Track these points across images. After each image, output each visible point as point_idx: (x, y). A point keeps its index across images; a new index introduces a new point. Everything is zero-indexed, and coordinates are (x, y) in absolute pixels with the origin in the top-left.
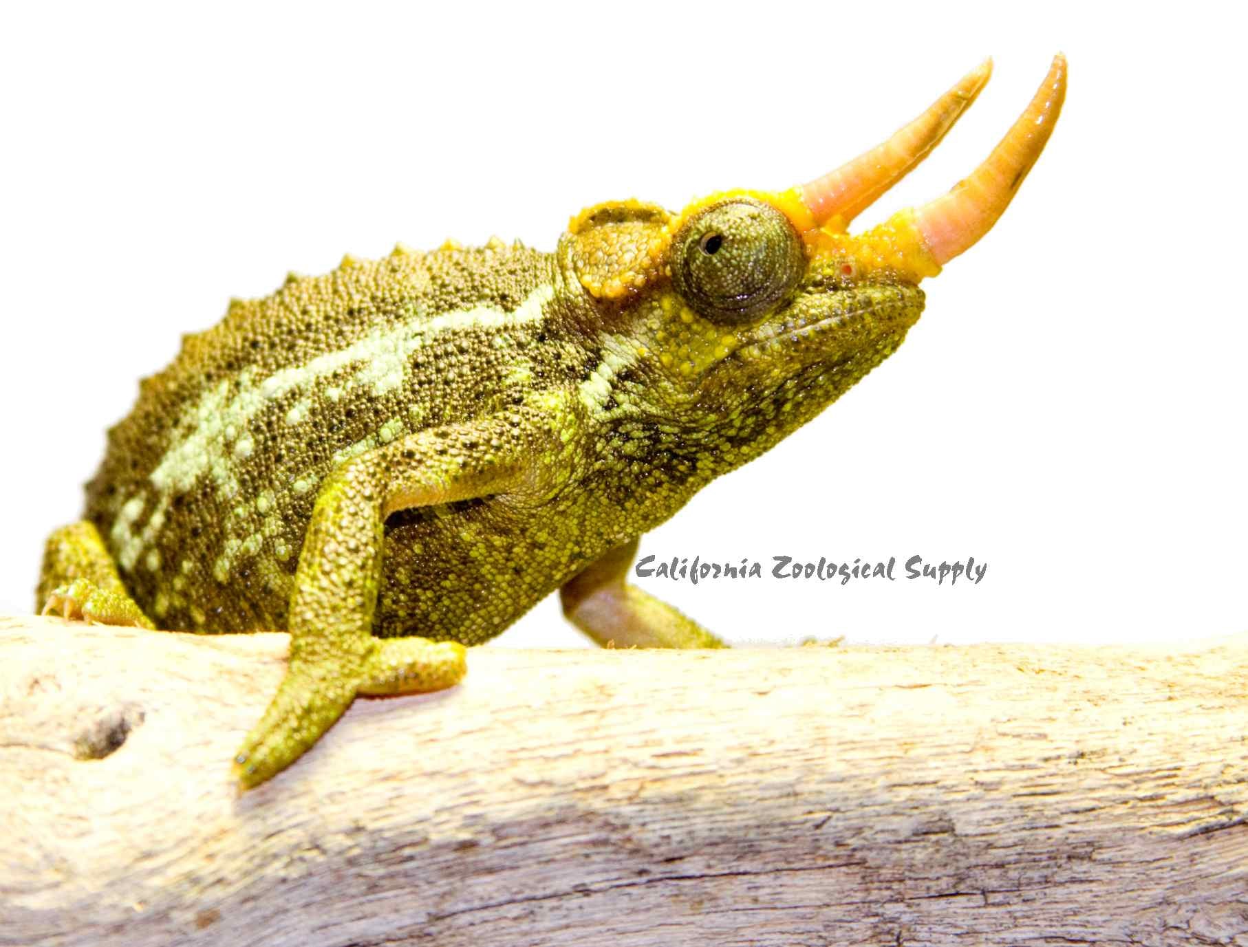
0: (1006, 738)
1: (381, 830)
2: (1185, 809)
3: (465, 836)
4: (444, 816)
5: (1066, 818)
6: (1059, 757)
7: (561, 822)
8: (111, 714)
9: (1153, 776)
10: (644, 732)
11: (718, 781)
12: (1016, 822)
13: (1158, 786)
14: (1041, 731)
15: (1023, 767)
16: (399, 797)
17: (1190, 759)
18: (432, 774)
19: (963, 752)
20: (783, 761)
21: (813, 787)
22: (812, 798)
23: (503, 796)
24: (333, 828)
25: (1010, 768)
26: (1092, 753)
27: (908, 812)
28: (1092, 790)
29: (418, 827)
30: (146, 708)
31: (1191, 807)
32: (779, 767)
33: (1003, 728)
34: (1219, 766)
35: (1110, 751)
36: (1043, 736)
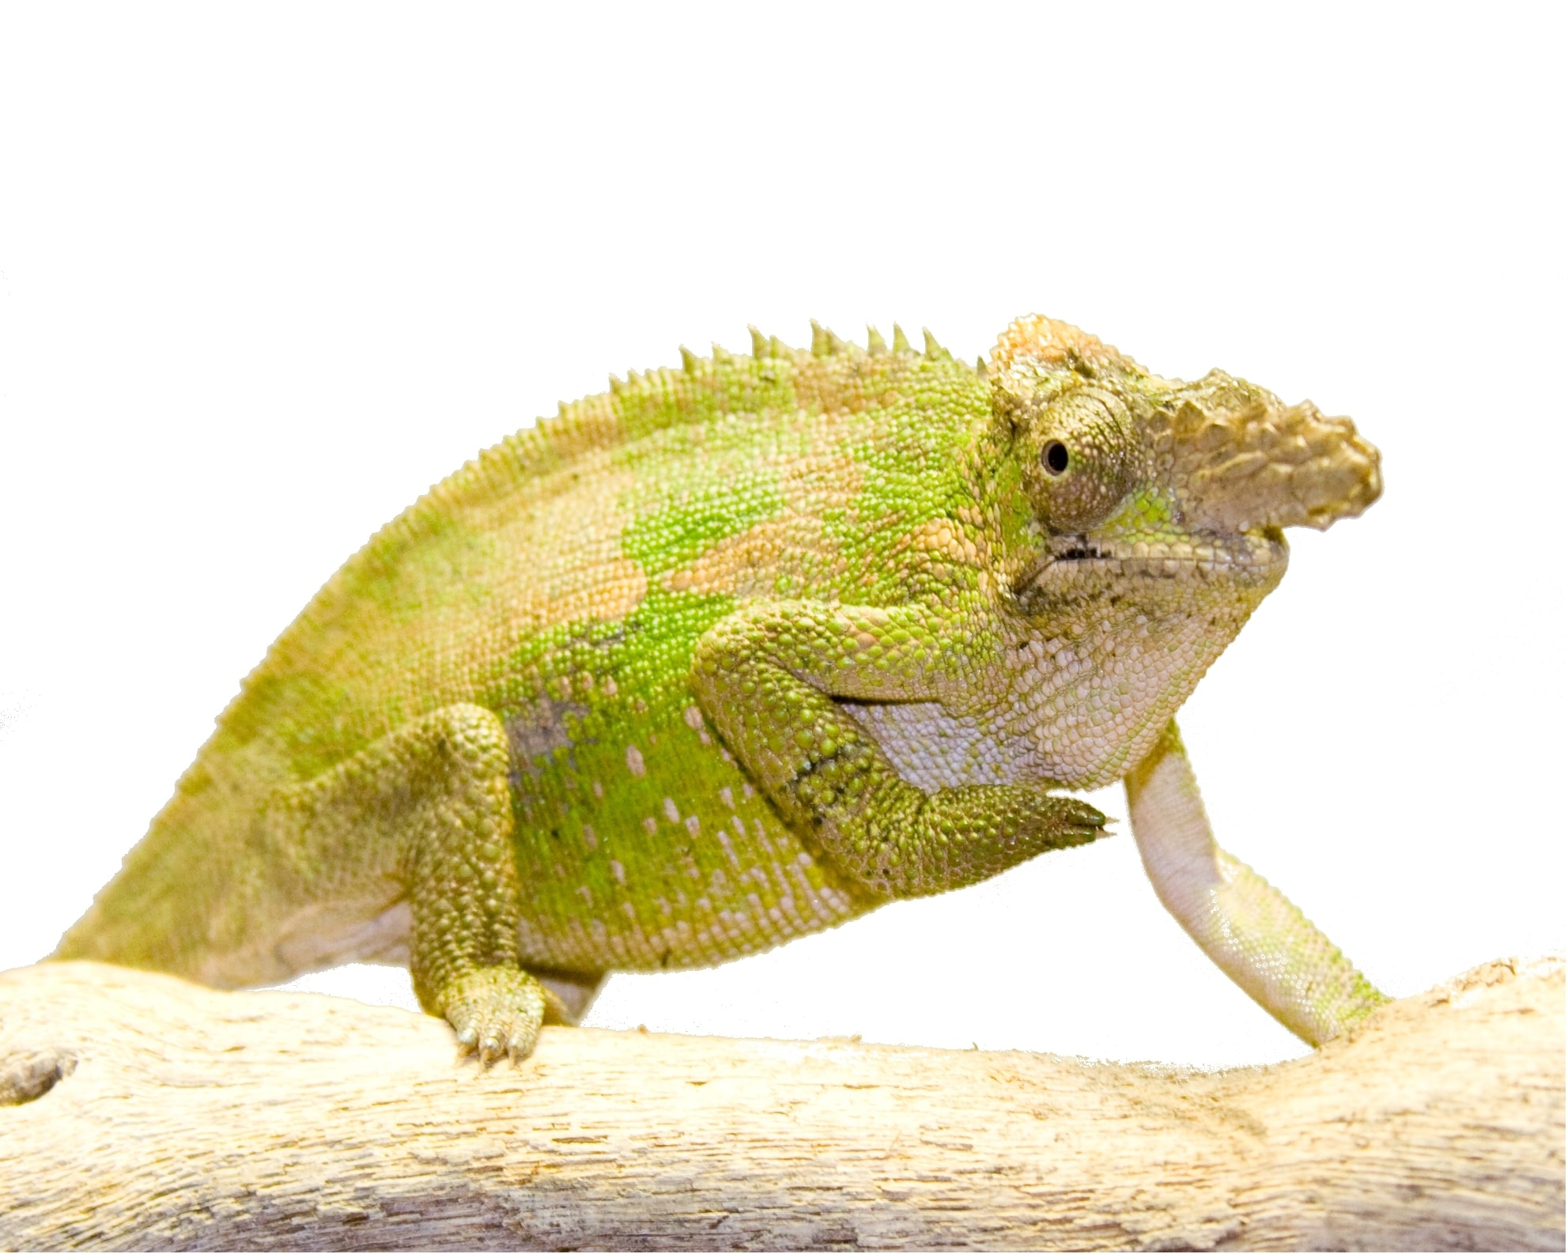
0: (930, 1147)
1: (271, 1197)
2: (1092, 1234)
3: (354, 1209)
4: (337, 1188)
5: (975, 1237)
6: (973, 1172)
7: (454, 1201)
8: (46, 1058)
9: (1065, 1197)
10: (554, 1116)
11: (615, 1172)
12: (922, 1237)
13: (1070, 1209)
14: (967, 1142)
15: (937, 1179)
16: (295, 1164)
17: (1109, 1180)
18: (332, 1144)
19: (877, 1158)
20: (685, 1155)
21: (712, 1184)
22: (709, 1195)
23: (398, 1170)
24: (224, 1193)
25: (922, 1179)
26: (1011, 1168)
27: (808, 1217)
28: (1002, 1207)
29: (308, 1197)
30: (80, 1057)
31: (1097, 1233)
32: (680, 1161)
33: (929, 1137)
34: (1131, 1192)
35: (1030, 1168)
36: (968, 1148)
